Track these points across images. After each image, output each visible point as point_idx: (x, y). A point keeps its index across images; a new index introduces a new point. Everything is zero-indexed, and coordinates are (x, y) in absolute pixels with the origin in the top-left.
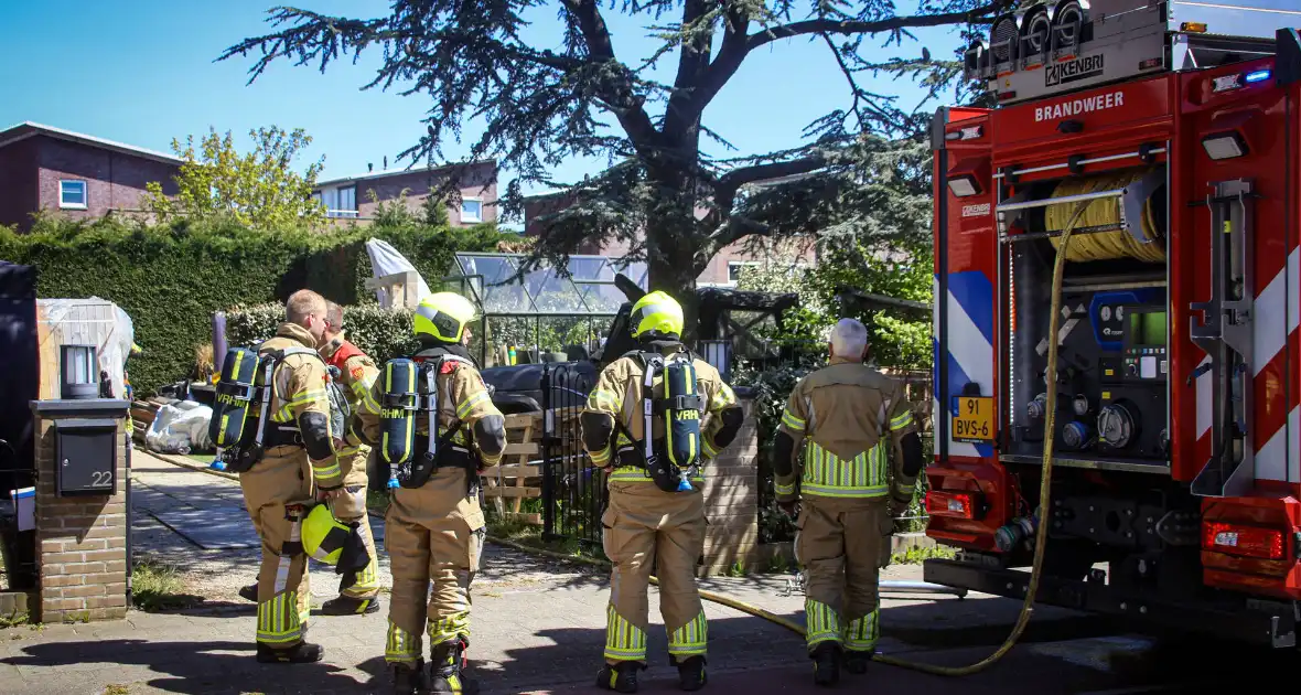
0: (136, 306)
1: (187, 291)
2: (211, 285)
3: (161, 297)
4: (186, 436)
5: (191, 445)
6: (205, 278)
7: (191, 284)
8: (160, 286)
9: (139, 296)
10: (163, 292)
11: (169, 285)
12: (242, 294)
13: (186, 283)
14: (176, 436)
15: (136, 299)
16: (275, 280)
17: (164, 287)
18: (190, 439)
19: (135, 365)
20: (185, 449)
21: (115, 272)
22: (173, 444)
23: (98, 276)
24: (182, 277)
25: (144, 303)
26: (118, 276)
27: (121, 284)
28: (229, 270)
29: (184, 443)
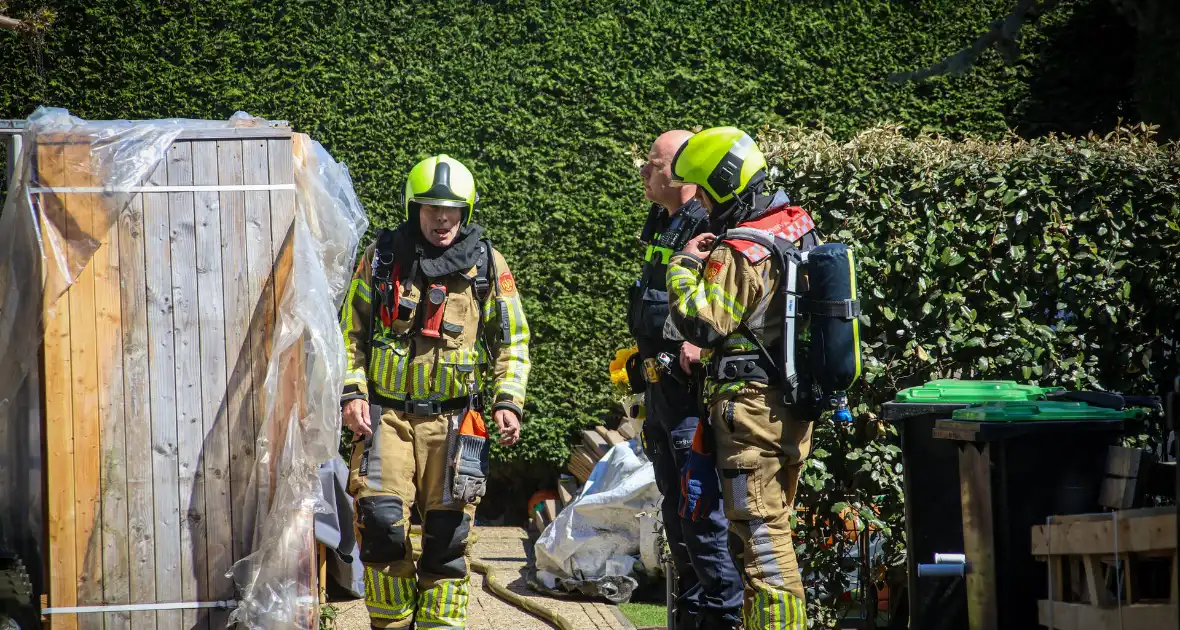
0: (595, 134)
1: (751, 85)
2: (825, 63)
3: (671, 103)
4: (625, 545)
5: (639, 573)
6: (808, 41)
7: (763, 63)
8: (669, 69)
9: (603, 101)
10: (674, 85)
11: (695, 65)
12: (924, 91)
13: (746, 59)
14: (597, 543)
15: (596, 110)
16: (1034, 45)
17: (682, 72)
18: (635, 553)
19: (590, 317)
20: (620, 582)
21: (532, 26)
22: (588, 567)
23: (483, 40)
24: (734, 40)
25: (617, 121)
26: (541, 39)
27: (548, 65)
28: (883, 14)
29: (621, 566)
